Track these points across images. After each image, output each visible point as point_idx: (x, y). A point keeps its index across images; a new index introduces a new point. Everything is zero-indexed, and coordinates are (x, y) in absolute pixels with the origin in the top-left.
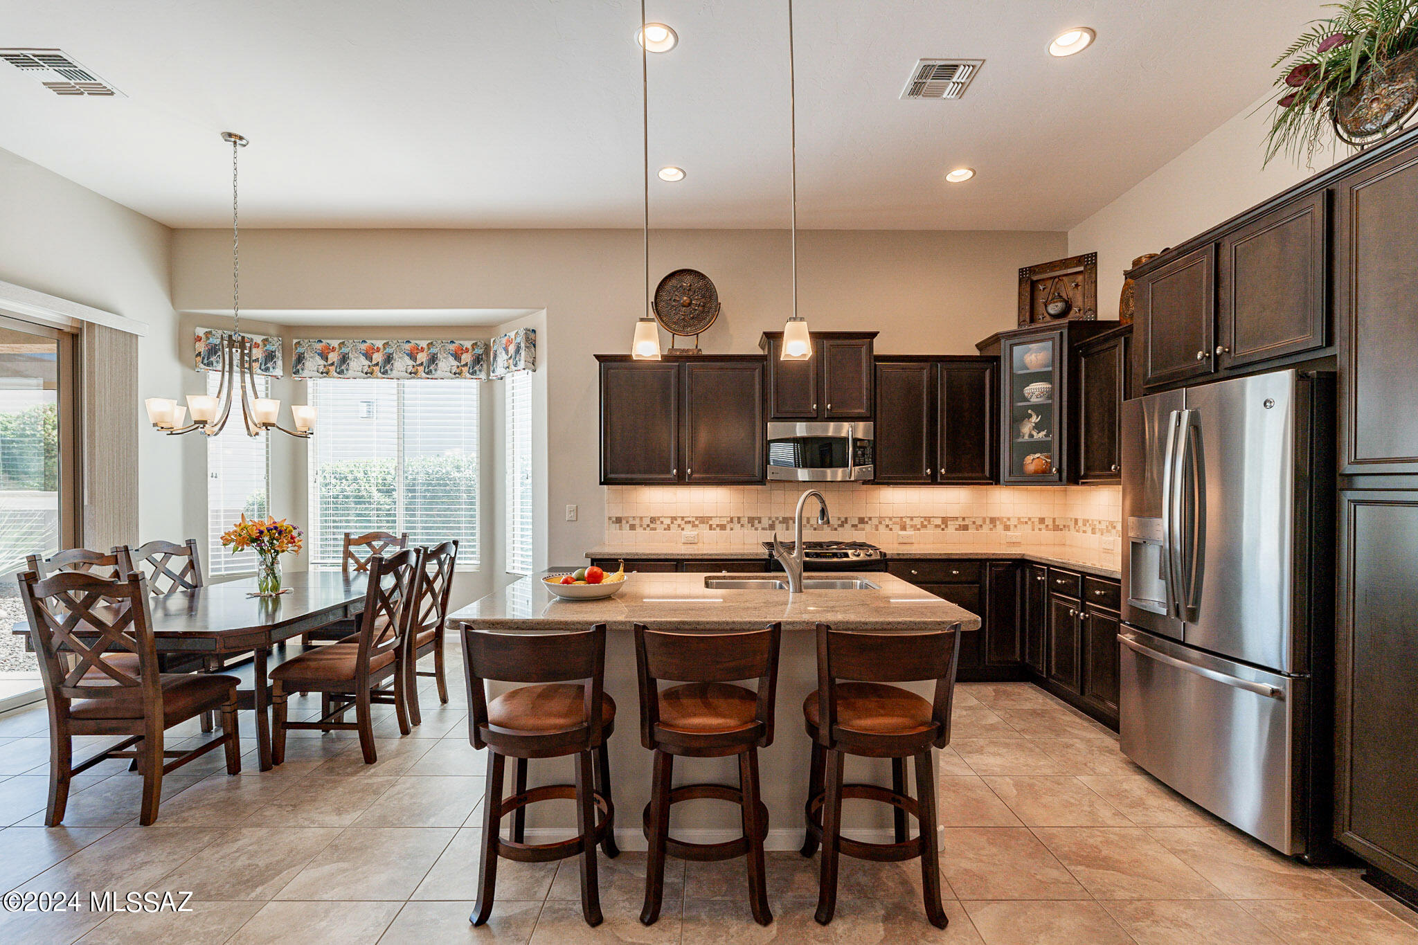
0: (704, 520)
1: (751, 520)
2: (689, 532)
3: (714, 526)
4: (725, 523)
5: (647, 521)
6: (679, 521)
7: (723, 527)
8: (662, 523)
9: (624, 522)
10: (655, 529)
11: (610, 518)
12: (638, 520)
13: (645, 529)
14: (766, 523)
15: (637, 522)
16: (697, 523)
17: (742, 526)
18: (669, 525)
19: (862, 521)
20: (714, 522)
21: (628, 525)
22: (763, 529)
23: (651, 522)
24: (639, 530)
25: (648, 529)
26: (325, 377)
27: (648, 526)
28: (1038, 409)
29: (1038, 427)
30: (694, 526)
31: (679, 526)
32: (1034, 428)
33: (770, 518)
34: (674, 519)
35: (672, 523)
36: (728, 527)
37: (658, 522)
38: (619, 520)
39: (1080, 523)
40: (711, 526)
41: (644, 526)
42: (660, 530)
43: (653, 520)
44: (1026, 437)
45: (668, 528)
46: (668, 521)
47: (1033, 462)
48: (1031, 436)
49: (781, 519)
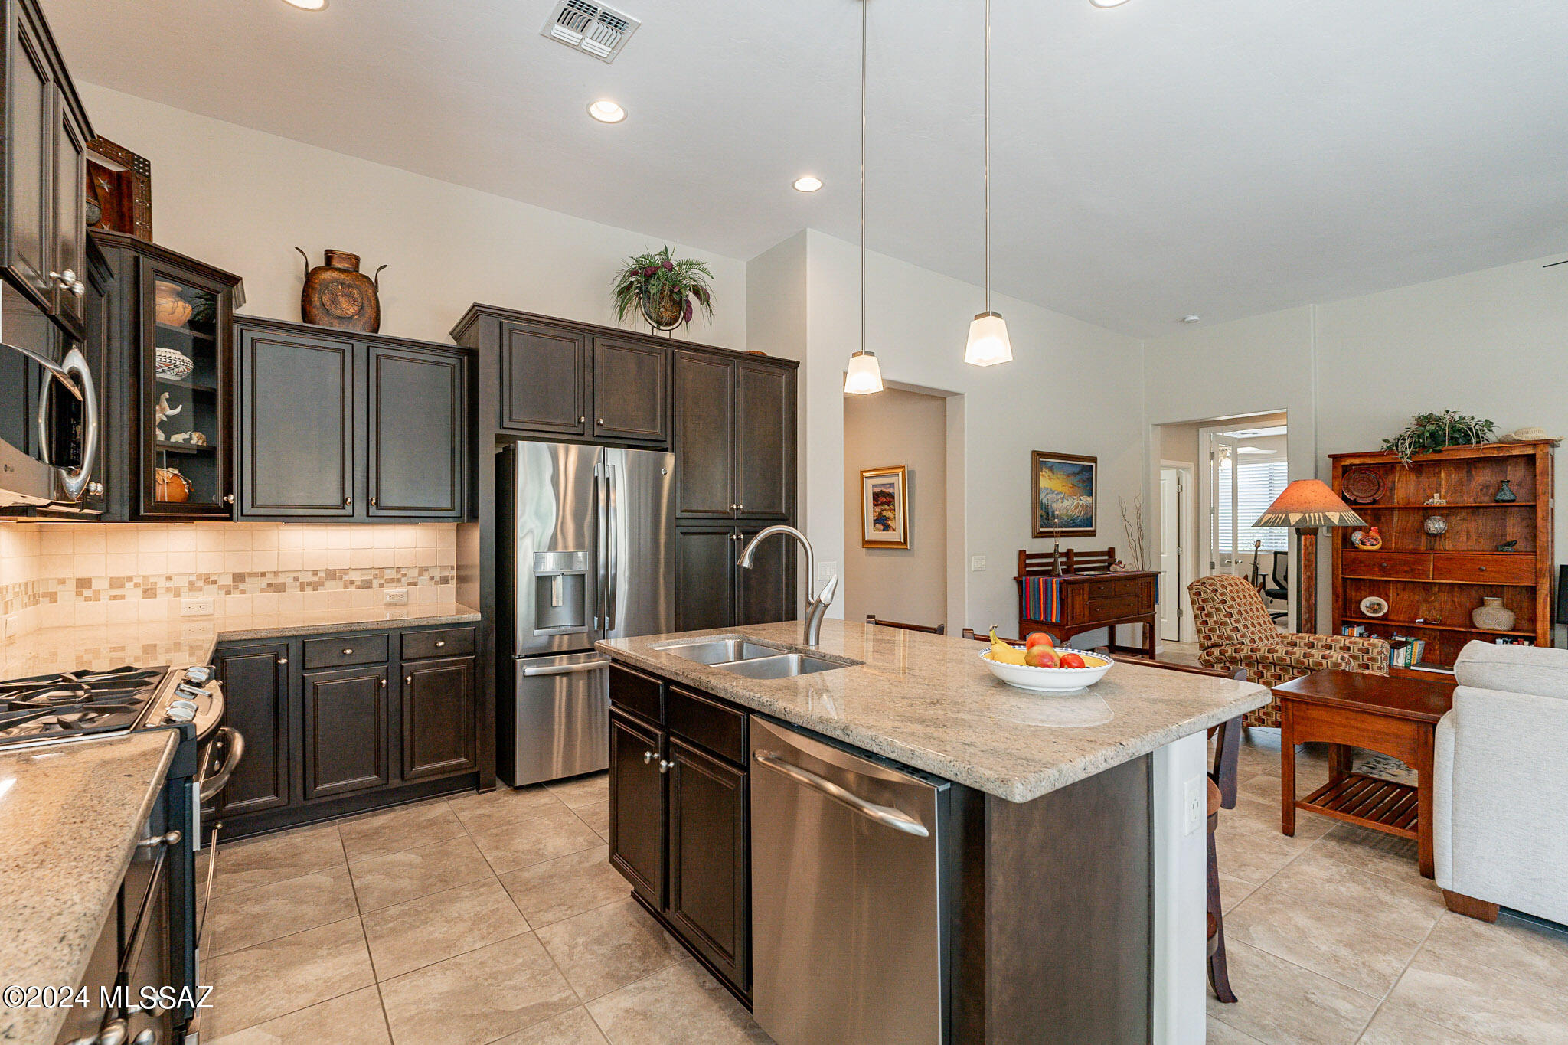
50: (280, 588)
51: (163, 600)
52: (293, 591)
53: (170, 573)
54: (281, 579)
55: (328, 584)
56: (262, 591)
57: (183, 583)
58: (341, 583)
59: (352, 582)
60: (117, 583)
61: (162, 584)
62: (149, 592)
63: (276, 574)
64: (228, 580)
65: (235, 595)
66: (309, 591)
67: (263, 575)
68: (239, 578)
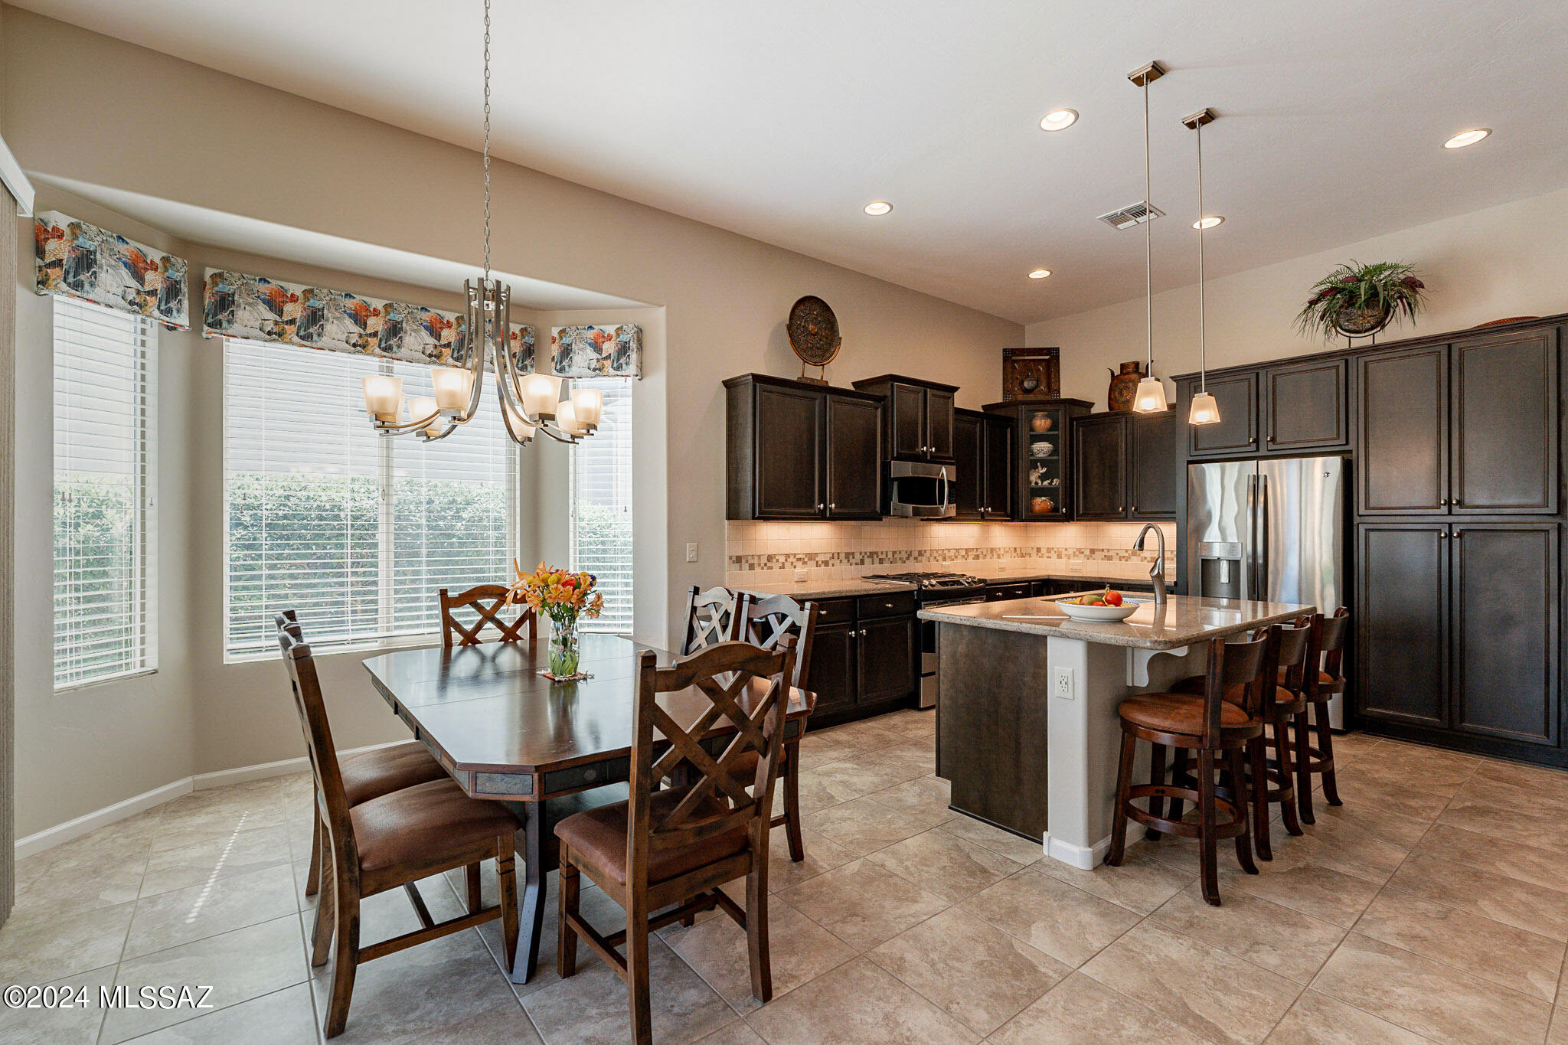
0: (811, 556)
1: (847, 555)
2: (800, 570)
3: (820, 563)
4: (828, 559)
5: (764, 560)
6: (792, 559)
7: (826, 563)
8: (778, 560)
9: (743, 561)
10: (771, 568)
11: (730, 558)
12: (756, 558)
13: (763, 569)
14: (858, 557)
15: (756, 561)
16: (806, 560)
17: (841, 561)
18: (783, 563)
19: (920, 554)
20: (820, 558)
21: (747, 565)
22: (856, 564)
23: (769, 560)
24: (758, 570)
25: (765, 568)
26: (274, 340)
27: (766, 565)
28: (1044, 462)
29: (1043, 477)
30: (805, 563)
31: (792, 563)
32: (1039, 477)
33: (861, 553)
34: (788, 556)
35: (786, 560)
36: (830, 563)
37: (774, 560)
38: (739, 560)
39: (1044, 551)
40: (817, 562)
41: (762, 565)
42: (776, 570)
43: (770, 558)
44: (1033, 484)
45: (783, 567)
46: (782, 559)
47: (1041, 503)
48: (1036, 483)
49: (868, 554)
50: (1110, 558)
51: (1064, 560)
52: (1116, 561)
53: (1067, 547)
54: (1111, 554)
55: (1133, 558)
56: (1102, 559)
57: (1070, 552)
58: (1139, 558)
59: (1145, 558)
60: (1049, 550)
61: (1064, 552)
62: (1059, 556)
63: (1108, 550)
64: (1087, 552)
65: (1091, 560)
66: (1123, 561)
67: (1103, 550)
68: (1093, 551)
